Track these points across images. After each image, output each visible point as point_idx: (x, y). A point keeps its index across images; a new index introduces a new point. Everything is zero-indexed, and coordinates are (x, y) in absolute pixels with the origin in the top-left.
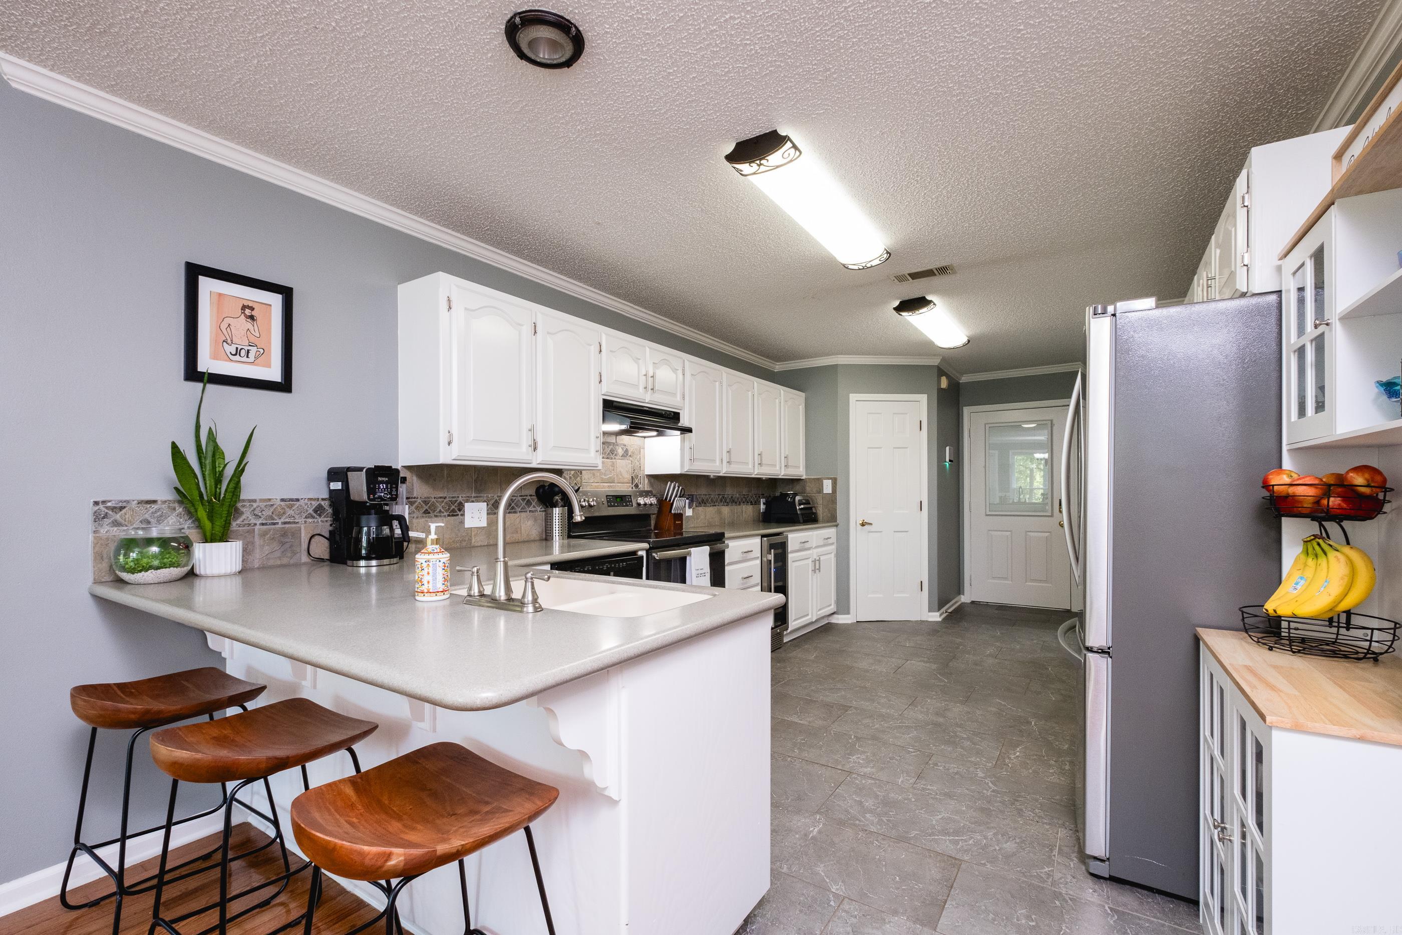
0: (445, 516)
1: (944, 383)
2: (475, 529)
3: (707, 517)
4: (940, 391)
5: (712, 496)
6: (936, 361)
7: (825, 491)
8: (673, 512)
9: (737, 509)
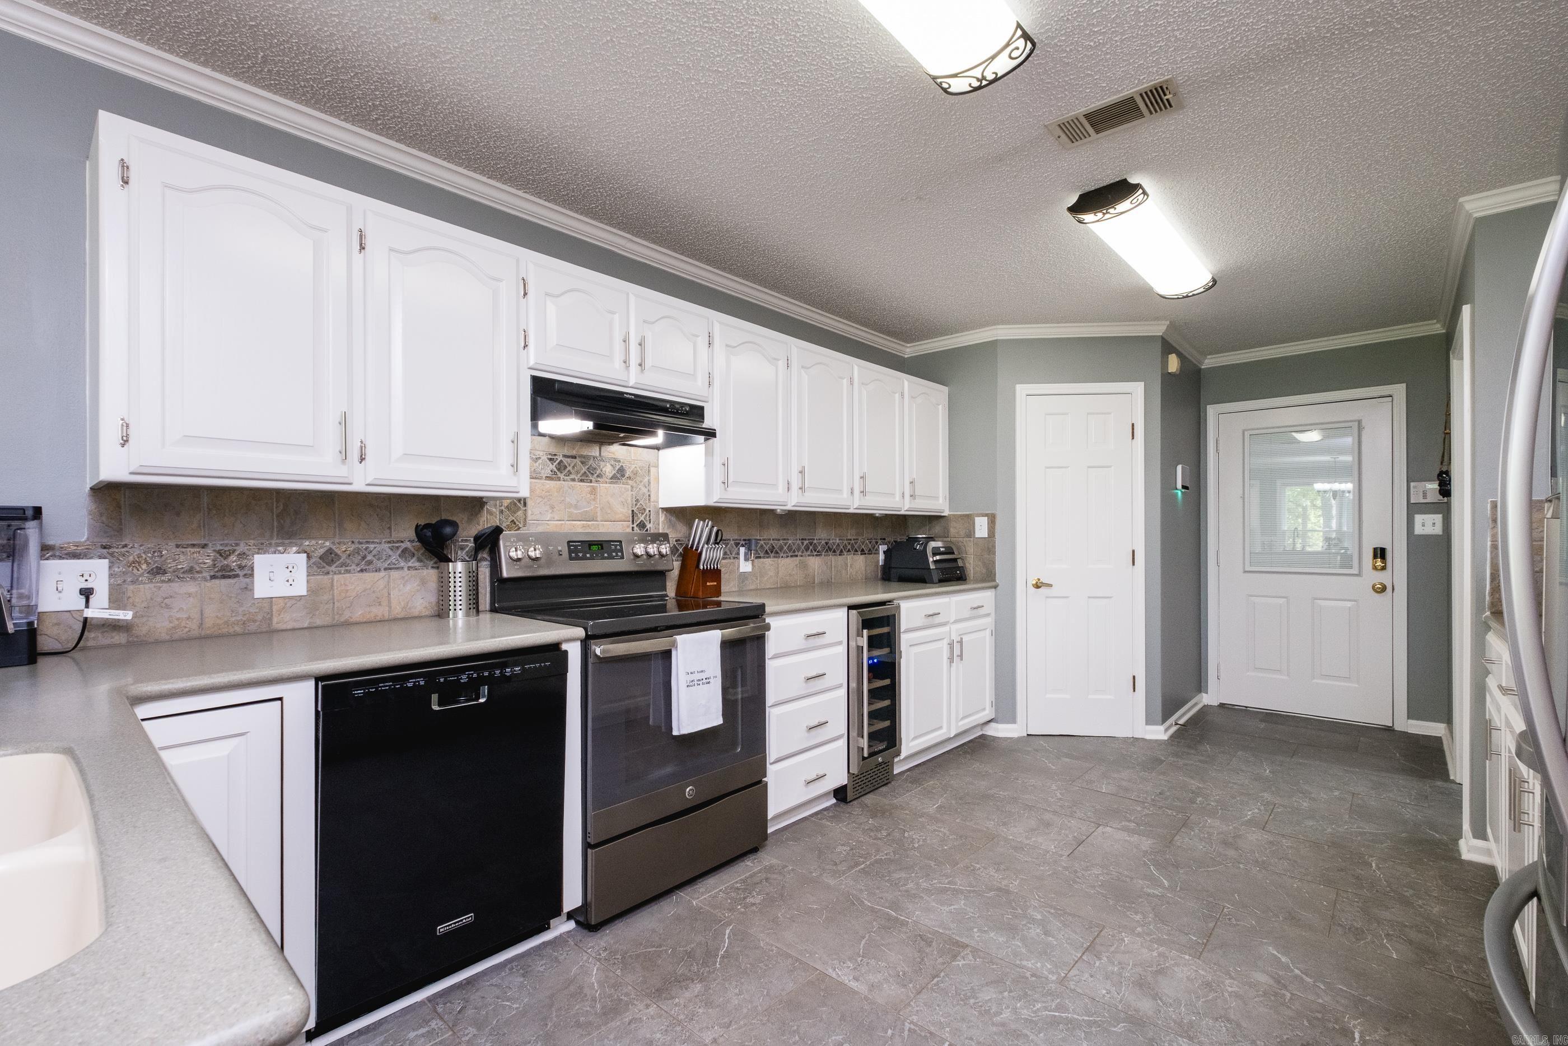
0: (205, 579)
1: (1174, 364)
2: (281, 601)
3: (780, 574)
4: (1167, 378)
5: (790, 542)
6: (1158, 329)
7: (978, 535)
8: (701, 567)
9: (836, 560)
